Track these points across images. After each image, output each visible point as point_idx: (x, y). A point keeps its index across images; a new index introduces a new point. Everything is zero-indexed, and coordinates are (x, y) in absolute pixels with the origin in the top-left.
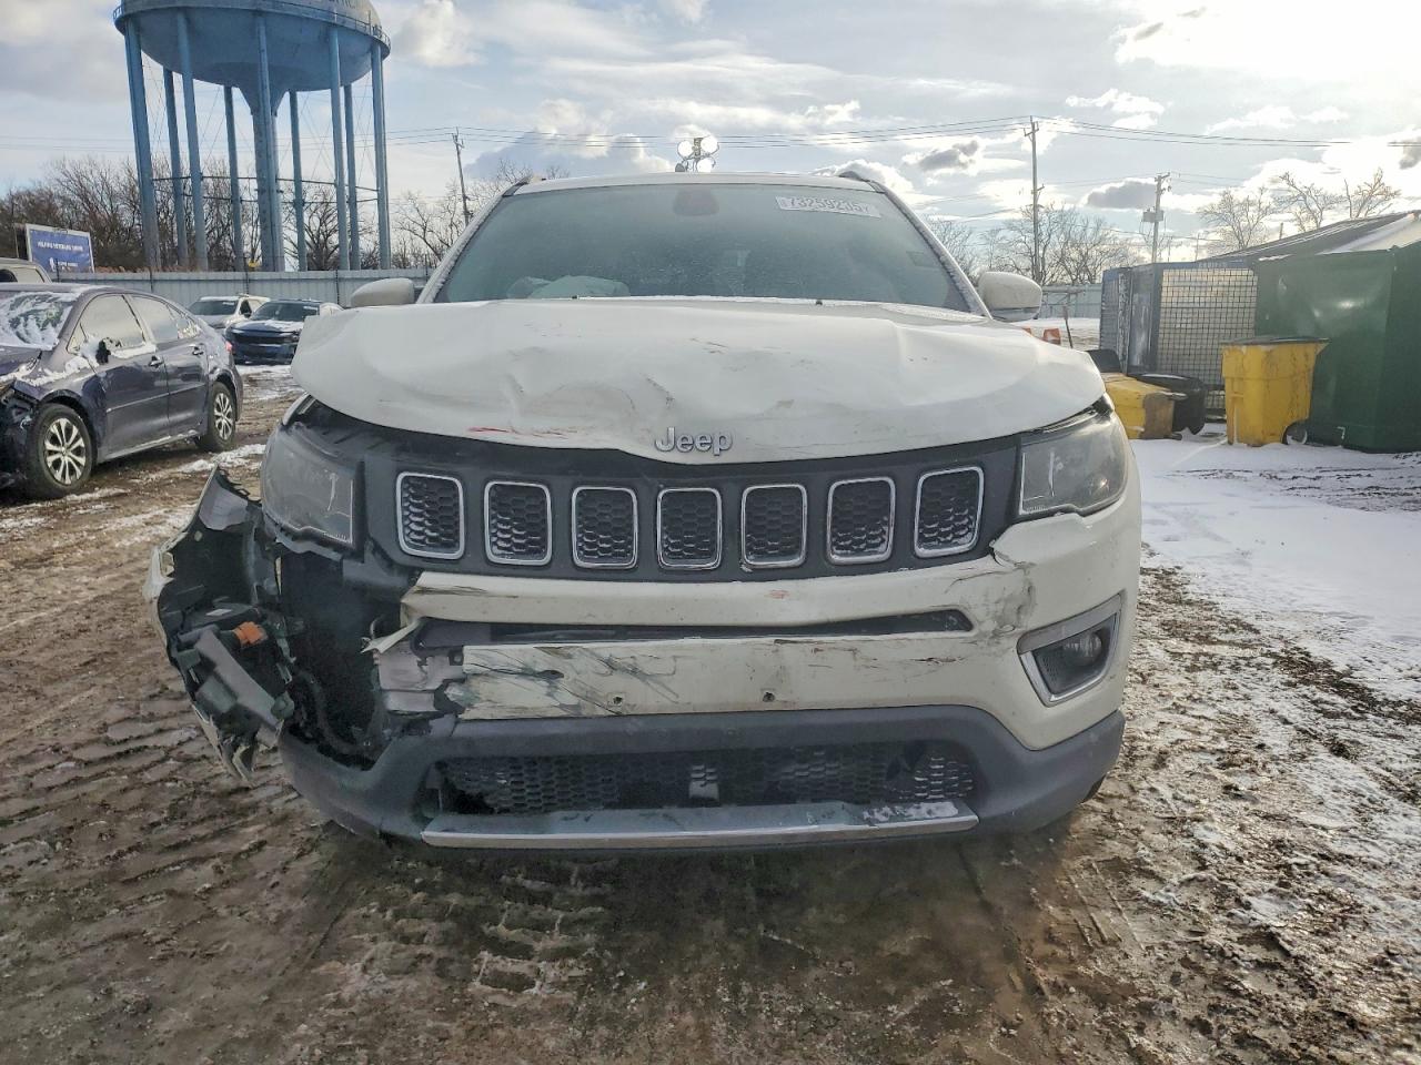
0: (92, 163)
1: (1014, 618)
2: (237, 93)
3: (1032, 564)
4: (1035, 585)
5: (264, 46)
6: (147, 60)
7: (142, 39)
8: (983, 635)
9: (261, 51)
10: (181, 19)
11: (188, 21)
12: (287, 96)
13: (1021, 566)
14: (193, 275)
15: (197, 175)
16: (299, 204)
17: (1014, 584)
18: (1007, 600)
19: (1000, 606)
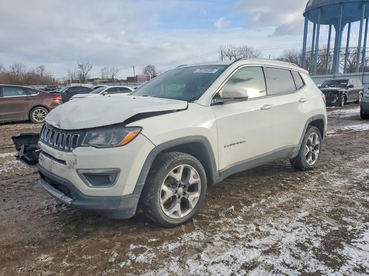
0: (294, 50)
1: (73, 165)
2: (333, 26)
3: (77, 155)
4: (77, 159)
5: (341, 12)
6: (309, 22)
7: (309, 17)
8: (67, 167)
9: (340, 13)
10: (319, 10)
11: (322, 10)
12: (347, 24)
13: (74, 155)
14: (324, 76)
15: (317, 50)
16: (347, 54)
17: (73, 158)
18: (71, 161)
19: (70, 162)
